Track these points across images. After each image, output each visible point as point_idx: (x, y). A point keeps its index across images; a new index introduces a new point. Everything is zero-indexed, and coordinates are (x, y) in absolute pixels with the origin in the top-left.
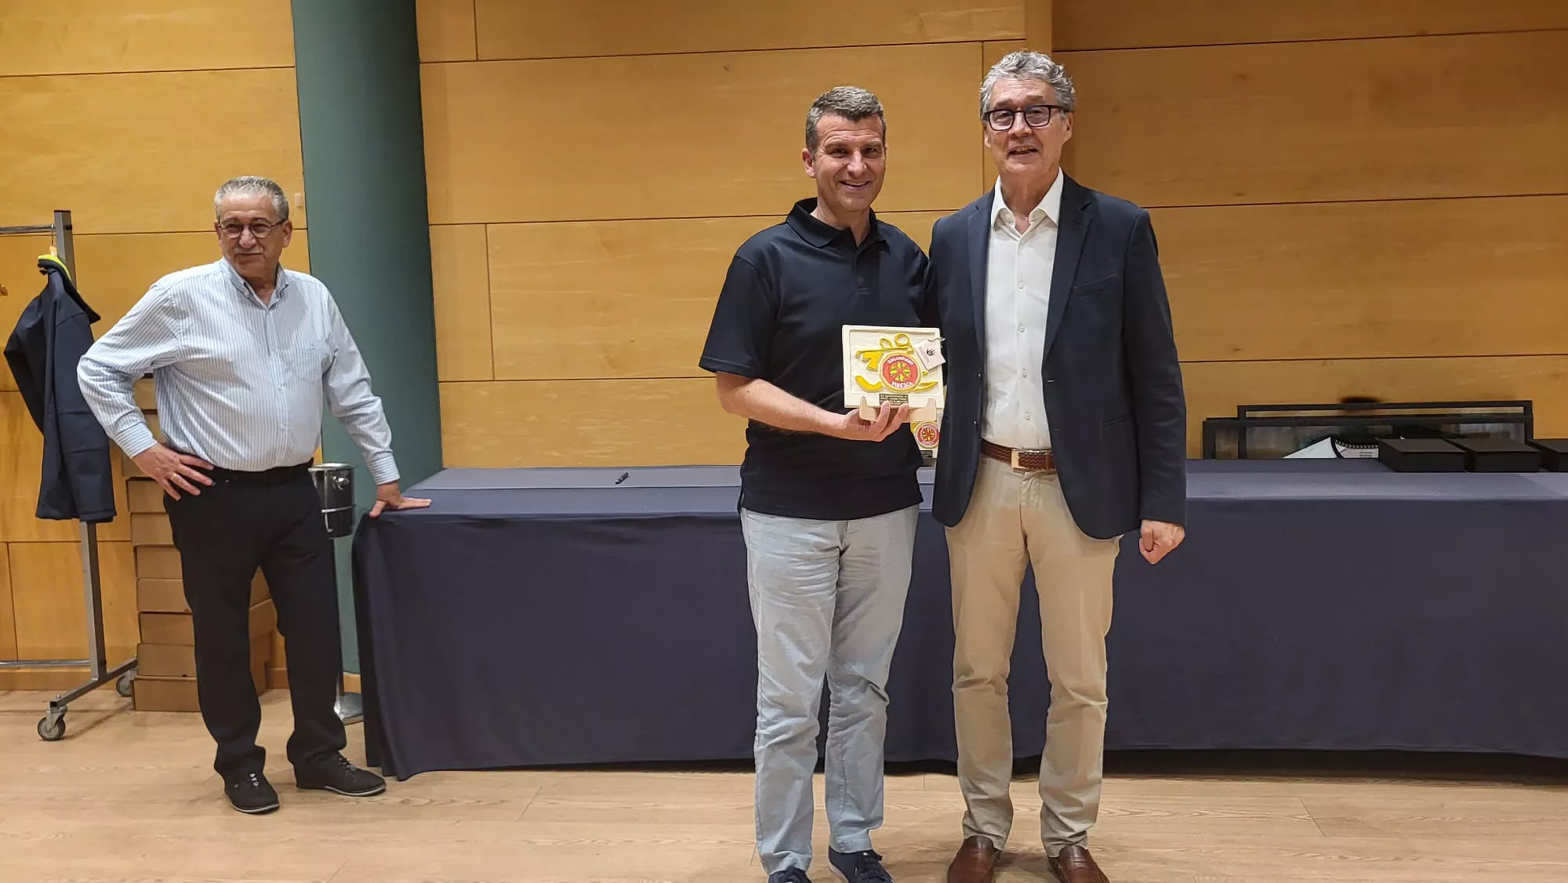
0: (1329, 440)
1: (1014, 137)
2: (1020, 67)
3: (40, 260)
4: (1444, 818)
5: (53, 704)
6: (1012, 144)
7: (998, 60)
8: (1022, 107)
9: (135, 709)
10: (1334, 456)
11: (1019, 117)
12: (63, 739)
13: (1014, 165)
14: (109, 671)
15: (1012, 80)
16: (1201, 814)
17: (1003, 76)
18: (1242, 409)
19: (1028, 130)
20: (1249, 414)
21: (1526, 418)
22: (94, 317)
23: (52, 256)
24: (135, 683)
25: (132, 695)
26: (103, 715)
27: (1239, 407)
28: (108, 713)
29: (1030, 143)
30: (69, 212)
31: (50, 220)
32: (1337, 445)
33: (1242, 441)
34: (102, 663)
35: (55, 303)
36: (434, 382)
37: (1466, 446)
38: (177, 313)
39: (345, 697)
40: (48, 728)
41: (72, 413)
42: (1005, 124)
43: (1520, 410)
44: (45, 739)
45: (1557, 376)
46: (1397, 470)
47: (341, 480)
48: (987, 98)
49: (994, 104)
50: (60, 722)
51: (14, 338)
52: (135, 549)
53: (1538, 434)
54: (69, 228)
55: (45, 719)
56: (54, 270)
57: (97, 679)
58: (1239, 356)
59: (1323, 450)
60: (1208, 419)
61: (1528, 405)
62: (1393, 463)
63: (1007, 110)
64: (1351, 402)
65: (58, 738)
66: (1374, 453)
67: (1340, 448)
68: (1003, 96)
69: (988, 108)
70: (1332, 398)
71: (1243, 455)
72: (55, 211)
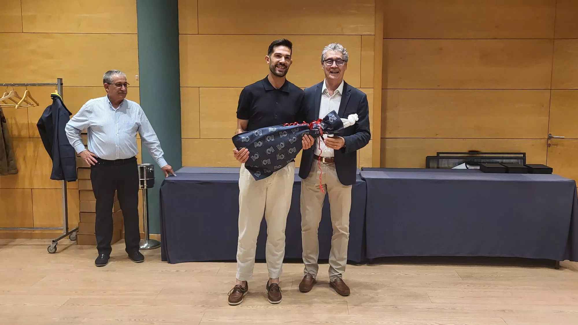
0: (465, 163)
1: (332, 68)
2: (334, 48)
3: (52, 95)
4: (498, 276)
5: (53, 241)
6: (332, 70)
7: (327, 45)
8: (335, 60)
9: (77, 244)
10: (466, 168)
11: (334, 62)
12: (56, 253)
13: (331, 76)
14: (69, 232)
15: (333, 52)
16: (426, 275)
17: (330, 50)
18: (438, 153)
19: (337, 66)
20: (440, 155)
21: (524, 159)
22: (71, 114)
23: (56, 93)
24: (78, 235)
25: (76, 240)
26: (66, 246)
27: (437, 153)
28: (69, 246)
29: (337, 70)
30: (62, 79)
31: (56, 81)
32: (467, 165)
33: (438, 163)
34: (67, 229)
35: (59, 109)
36: (181, 138)
37: (506, 165)
38: (90, 112)
39: (150, 241)
40: (51, 249)
41: (65, 145)
42: (330, 64)
43: (522, 155)
44: (50, 253)
45: (533, 145)
46: (485, 172)
47: (151, 169)
48: (324, 56)
49: (328, 58)
50: (55, 248)
51: (41, 120)
52: (79, 191)
53: (527, 163)
54: (62, 84)
55: (50, 246)
56: (57, 98)
57: (65, 234)
58: (438, 136)
59: (463, 166)
60: (427, 156)
61: (524, 154)
62: (484, 170)
63: (331, 60)
64: (471, 152)
65: (54, 253)
66: (478, 168)
67: (468, 166)
68: (330, 56)
69: (325, 59)
70: (466, 151)
71: (438, 168)
72: (58, 79)
